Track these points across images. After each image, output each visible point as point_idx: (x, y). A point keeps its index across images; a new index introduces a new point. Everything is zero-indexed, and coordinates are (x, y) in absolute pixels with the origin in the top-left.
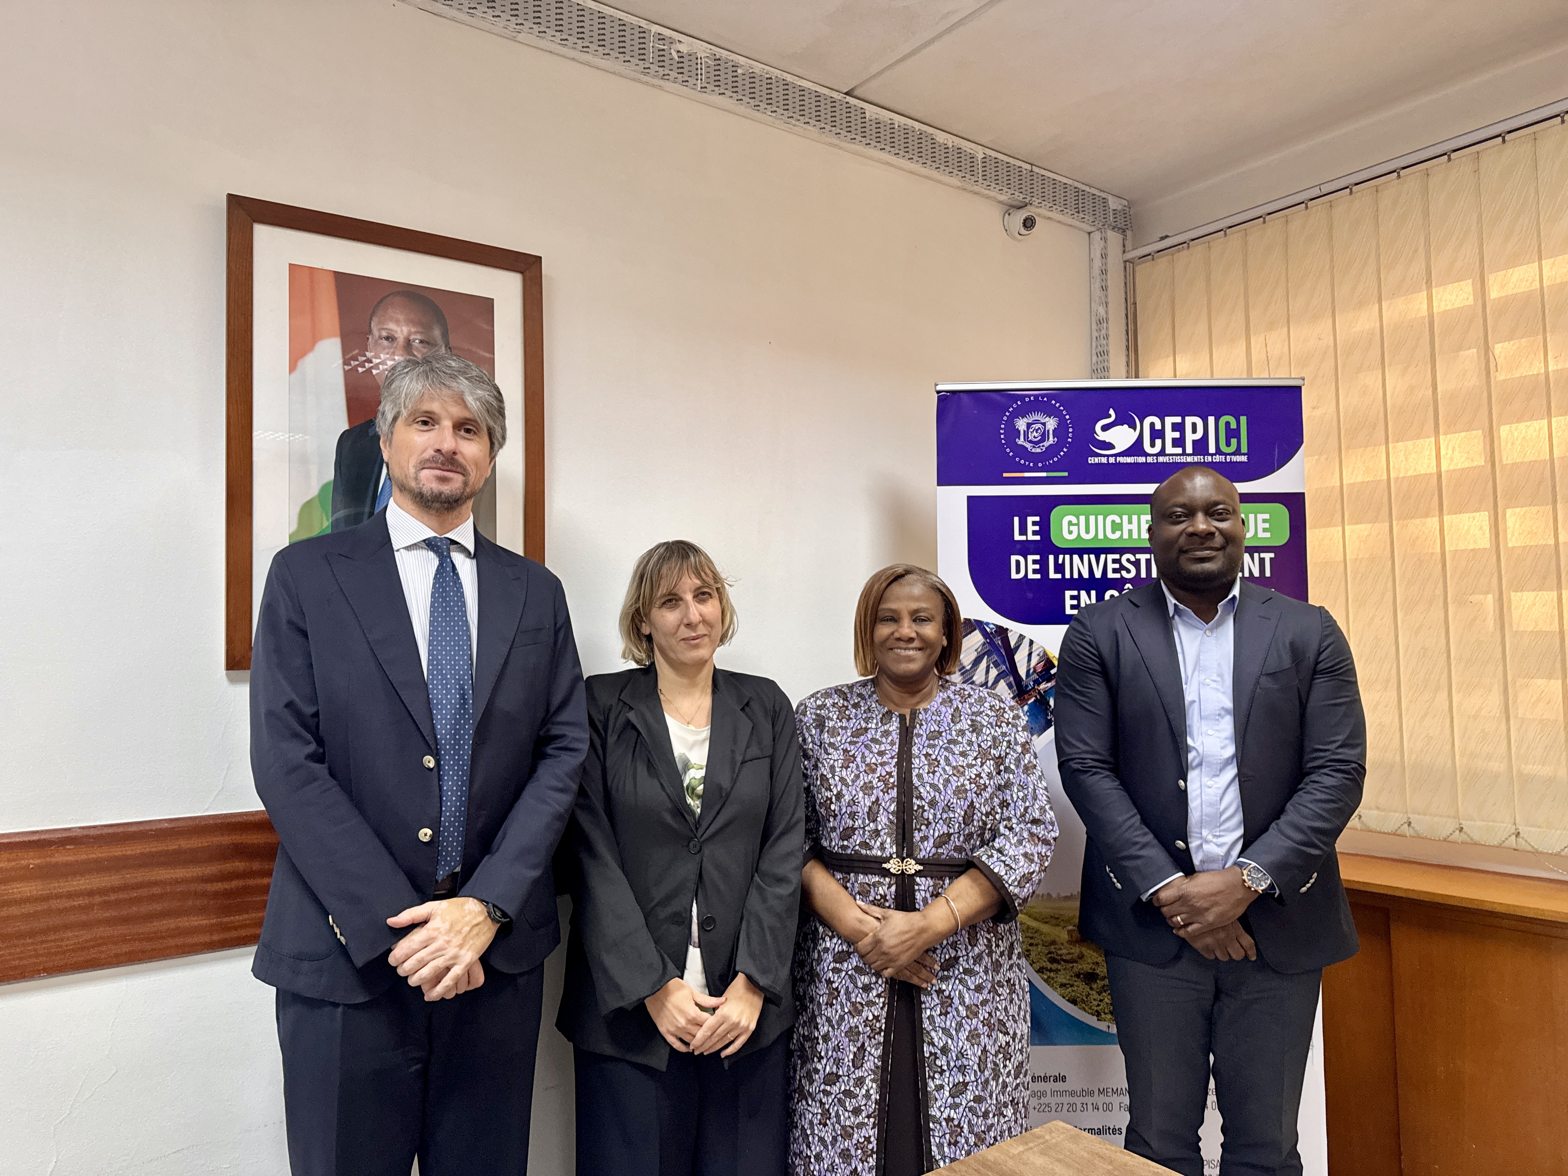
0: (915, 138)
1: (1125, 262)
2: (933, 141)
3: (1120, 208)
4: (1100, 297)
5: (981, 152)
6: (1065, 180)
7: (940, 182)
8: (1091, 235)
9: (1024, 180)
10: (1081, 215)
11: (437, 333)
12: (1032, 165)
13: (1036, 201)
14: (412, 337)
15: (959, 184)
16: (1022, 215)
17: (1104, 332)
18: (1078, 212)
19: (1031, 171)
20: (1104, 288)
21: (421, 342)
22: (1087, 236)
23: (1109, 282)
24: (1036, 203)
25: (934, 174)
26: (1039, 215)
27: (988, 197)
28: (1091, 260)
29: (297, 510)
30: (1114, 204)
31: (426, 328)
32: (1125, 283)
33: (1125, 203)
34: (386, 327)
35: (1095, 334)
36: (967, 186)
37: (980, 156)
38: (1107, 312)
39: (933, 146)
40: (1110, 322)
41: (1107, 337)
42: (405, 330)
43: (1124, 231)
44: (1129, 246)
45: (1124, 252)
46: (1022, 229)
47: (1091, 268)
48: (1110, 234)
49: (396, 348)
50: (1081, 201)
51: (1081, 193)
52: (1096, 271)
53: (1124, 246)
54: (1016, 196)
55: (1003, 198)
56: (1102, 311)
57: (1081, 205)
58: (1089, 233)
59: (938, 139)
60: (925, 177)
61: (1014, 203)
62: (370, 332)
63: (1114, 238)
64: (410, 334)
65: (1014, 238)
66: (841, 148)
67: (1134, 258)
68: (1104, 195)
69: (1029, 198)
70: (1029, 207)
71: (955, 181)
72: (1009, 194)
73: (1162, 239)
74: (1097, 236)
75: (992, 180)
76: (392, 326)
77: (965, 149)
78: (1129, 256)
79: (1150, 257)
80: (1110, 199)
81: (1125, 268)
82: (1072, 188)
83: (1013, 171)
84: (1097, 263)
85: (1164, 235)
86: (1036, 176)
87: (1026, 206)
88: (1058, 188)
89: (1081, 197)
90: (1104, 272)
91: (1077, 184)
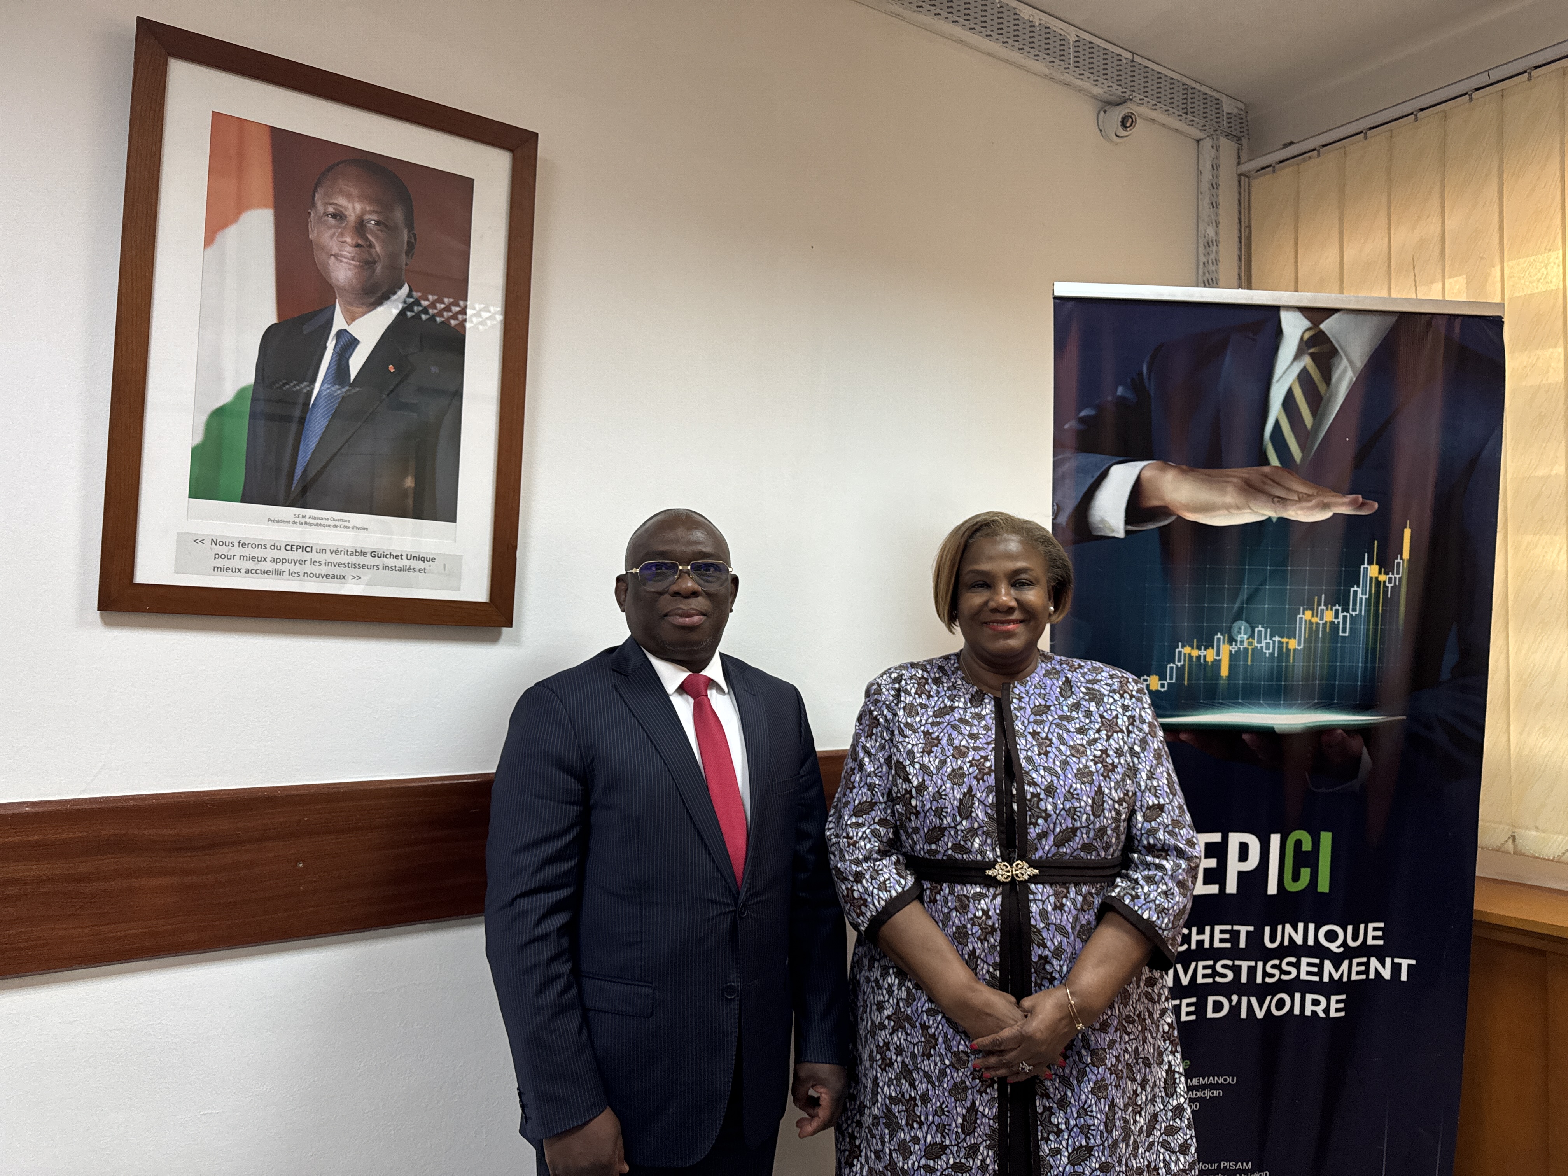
0: (995, 12)
1: (1240, 175)
2: (1016, 17)
3: (1235, 111)
4: (1209, 216)
5: (1073, 34)
6: (1171, 74)
7: (1022, 68)
8: (1201, 143)
9: (1124, 71)
10: (1190, 117)
11: (399, 215)
12: (1133, 53)
13: (1137, 97)
14: (367, 217)
15: (1047, 71)
16: (1122, 111)
17: (1212, 256)
18: (1186, 113)
19: (1133, 61)
20: (1214, 205)
21: (378, 223)
22: (1195, 143)
23: (1220, 197)
24: (1137, 100)
25: (1016, 56)
26: (1140, 115)
27: (1081, 90)
28: (1200, 172)
29: (204, 418)
30: (1228, 106)
31: (384, 207)
32: (1239, 201)
33: (1242, 106)
34: (333, 201)
35: (1203, 259)
36: (1058, 75)
37: (1072, 39)
38: (1217, 233)
39: (1016, 22)
40: (1220, 245)
41: (1216, 262)
42: (358, 207)
43: (1239, 139)
44: (1244, 158)
45: (1239, 164)
46: (1120, 128)
47: (1199, 181)
48: (1223, 141)
49: (344, 228)
50: (1189, 100)
51: (1190, 91)
52: (1205, 185)
53: (1239, 157)
54: (1113, 90)
55: (1098, 91)
56: (1211, 231)
57: (1190, 105)
58: (1198, 141)
59: (1022, 14)
60: (1006, 61)
61: (1111, 98)
62: (313, 205)
63: (1227, 146)
64: (364, 212)
65: (1109, 140)
66: (904, 19)
67: (1250, 171)
68: (1217, 95)
69: (1129, 93)
70: (1128, 104)
71: (1041, 67)
72: (1105, 86)
73: (1286, 146)
74: (1207, 143)
75: (1086, 68)
76: (342, 201)
77: (1055, 29)
78: (1245, 168)
79: (1271, 168)
80: (1224, 99)
81: (1239, 182)
82: (1180, 84)
83: (1110, 60)
84: (1207, 176)
85: (1289, 141)
86: (1138, 67)
87: (1125, 102)
88: (1164, 83)
89: (1190, 96)
90: (1214, 186)
91: (1185, 80)
